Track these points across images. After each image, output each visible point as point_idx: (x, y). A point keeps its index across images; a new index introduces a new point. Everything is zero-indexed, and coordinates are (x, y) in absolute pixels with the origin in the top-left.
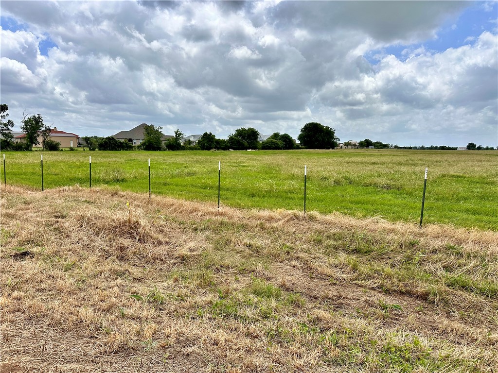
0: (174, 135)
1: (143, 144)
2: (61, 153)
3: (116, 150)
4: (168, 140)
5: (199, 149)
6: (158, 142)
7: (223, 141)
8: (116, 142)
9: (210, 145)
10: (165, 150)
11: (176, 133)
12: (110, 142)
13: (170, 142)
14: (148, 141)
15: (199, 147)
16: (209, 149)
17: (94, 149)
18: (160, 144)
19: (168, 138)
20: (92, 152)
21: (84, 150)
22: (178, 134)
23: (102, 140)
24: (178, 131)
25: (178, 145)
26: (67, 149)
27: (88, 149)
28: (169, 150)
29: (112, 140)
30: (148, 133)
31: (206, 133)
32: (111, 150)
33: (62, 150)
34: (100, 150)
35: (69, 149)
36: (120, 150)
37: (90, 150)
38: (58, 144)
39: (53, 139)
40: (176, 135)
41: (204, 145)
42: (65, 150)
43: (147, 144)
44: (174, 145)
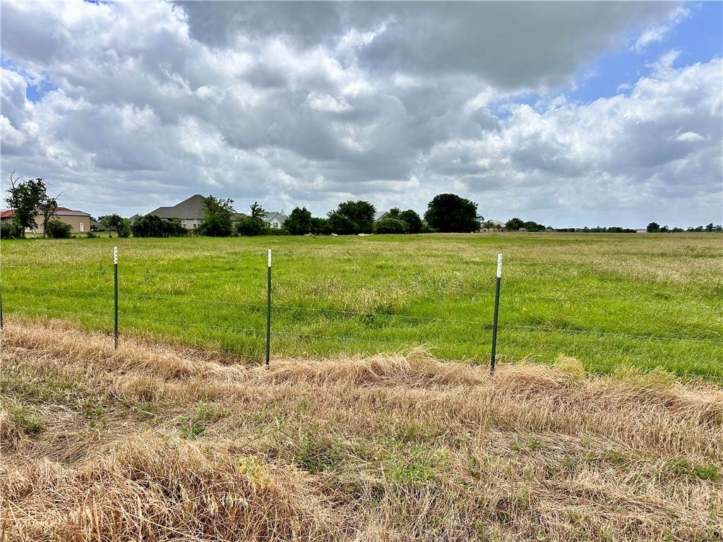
0: (249, 213)
1: (203, 226)
2: (73, 241)
3: (161, 236)
4: (242, 220)
5: (287, 234)
6: (227, 223)
7: (323, 222)
8: (161, 223)
9: (304, 227)
10: (236, 236)
11: (253, 209)
12: (152, 223)
13: (244, 223)
14: (212, 222)
15: (287, 231)
16: (302, 233)
17: (126, 235)
18: (229, 225)
19: (241, 217)
20: (124, 240)
21: (111, 237)
22: (256, 211)
23: (139, 220)
24: (256, 206)
25: (256, 227)
26: (83, 236)
27: (117, 235)
28: (242, 235)
29: (155, 220)
30: (211, 210)
31: (298, 209)
32: (153, 237)
33: (74, 237)
34: (135, 236)
35: (86, 235)
36: (168, 236)
37: (120, 236)
38: (69, 227)
39: (62, 220)
40: (253, 212)
41: (294, 228)
42: (81, 238)
43: (210, 226)
44: (253, 227)
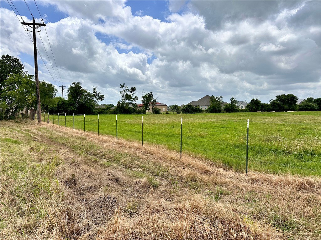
0: (230, 102)
1: (209, 109)
2: (161, 115)
3: (192, 113)
4: (226, 105)
5: (248, 111)
6: (219, 107)
7: (267, 105)
8: (193, 108)
9: (257, 108)
10: (223, 112)
11: (232, 100)
12: (189, 108)
13: (227, 107)
14: (213, 107)
15: (248, 110)
16: (256, 111)
17: (179, 113)
18: (220, 108)
19: (226, 104)
20: (179, 114)
21: (174, 113)
22: (233, 101)
23: (184, 107)
24: (233, 99)
25: (233, 109)
26: (164, 113)
27: (176, 113)
28: (226, 112)
29: (190, 106)
30: (212, 101)
31: (254, 99)
32: (189, 113)
33: (162, 114)
34: (183, 113)
35: (165, 113)
36: (195, 113)
37: (177, 113)
38: (160, 110)
39: (158, 107)
40: (231, 102)
41: (252, 109)
42: (164, 114)
43: (212, 109)
44: (232, 108)
